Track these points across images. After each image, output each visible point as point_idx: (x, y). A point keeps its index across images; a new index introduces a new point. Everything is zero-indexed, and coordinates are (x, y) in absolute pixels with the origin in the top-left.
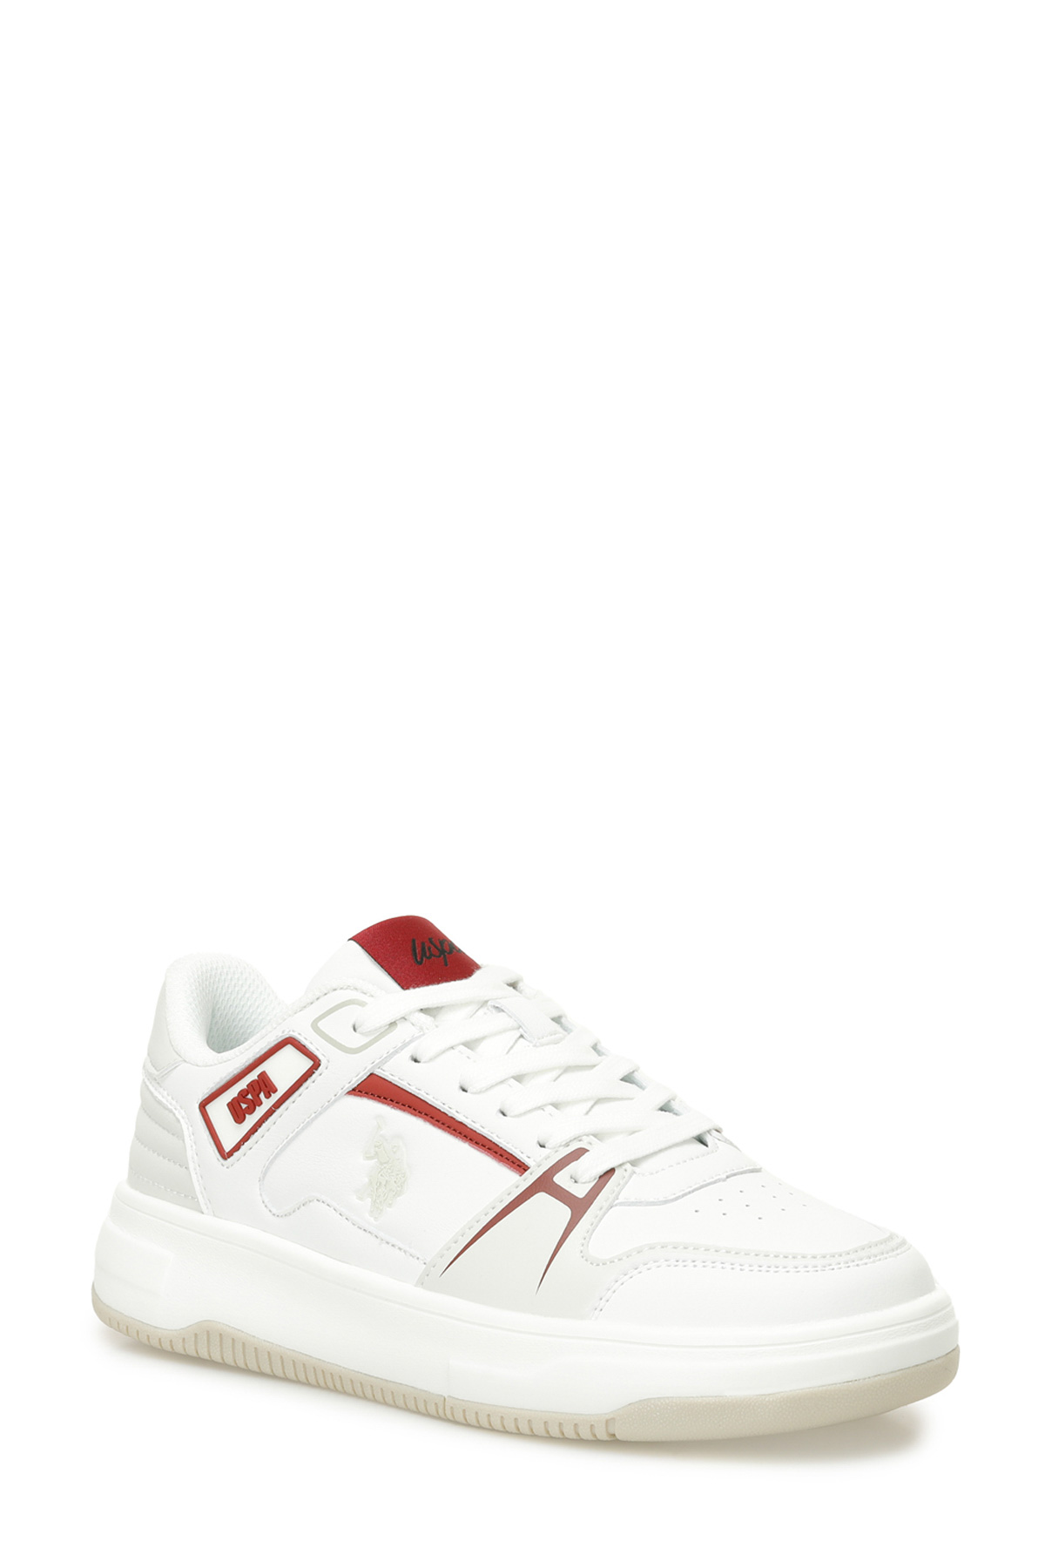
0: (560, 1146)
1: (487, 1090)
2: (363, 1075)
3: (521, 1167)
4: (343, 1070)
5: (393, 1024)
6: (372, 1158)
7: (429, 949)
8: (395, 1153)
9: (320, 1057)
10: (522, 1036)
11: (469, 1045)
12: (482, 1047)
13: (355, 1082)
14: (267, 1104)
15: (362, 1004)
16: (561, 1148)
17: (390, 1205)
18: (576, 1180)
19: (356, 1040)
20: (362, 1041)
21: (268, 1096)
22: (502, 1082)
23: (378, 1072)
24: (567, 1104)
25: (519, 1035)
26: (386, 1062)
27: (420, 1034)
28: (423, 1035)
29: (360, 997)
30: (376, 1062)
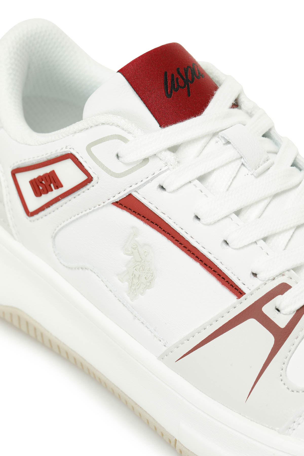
0: (268, 280)
1: (215, 223)
2: (123, 194)
3: (239, 293)
5: (146, 160)
6: (130, 255)
7: (177, 80)
9: (92, 175)
10: (243, 164)
11: (201, 179)
12: (211, 180)
13: (118, 198)
15: (124, 140)
16: (269, 281)
18: (279, 311)
19: (118, 167)
20: (124, 169)
21: (56, 188)
22: (227, 217)
23: (135, 194)
24: (273, 235)
25: (240, 164)
26: (140, 187)
27: (167, 167)
28: (168, 169)
29: (124, 134)
30: (134, 187)
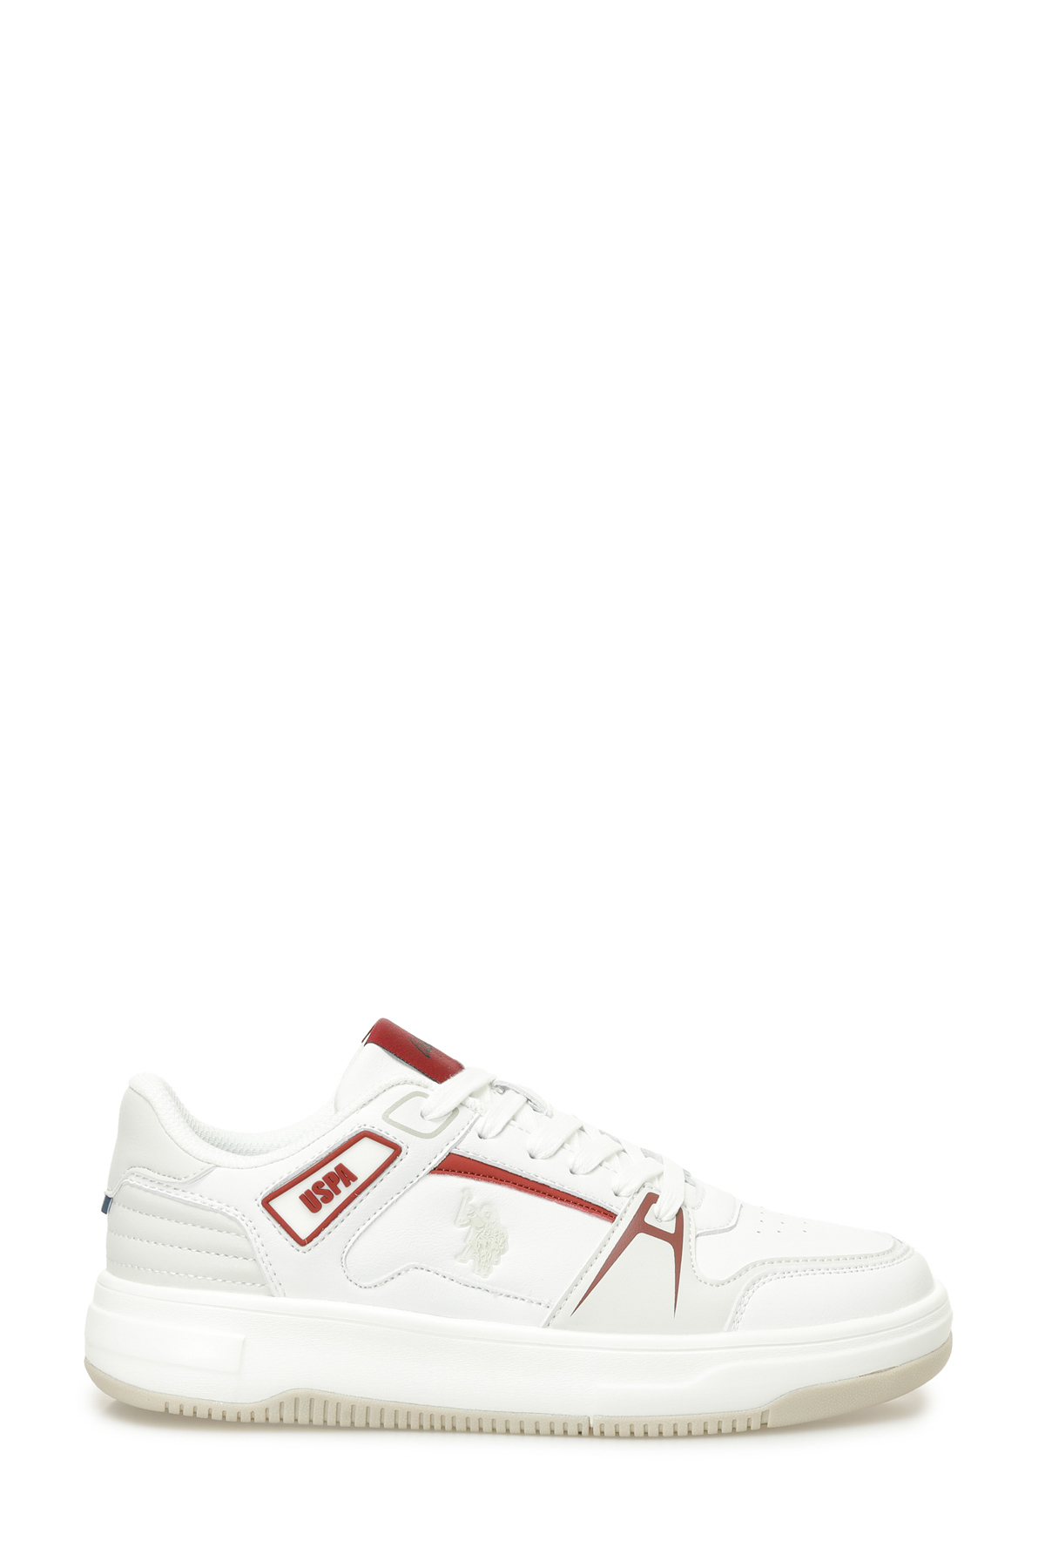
0: (633, 1194)
1: (552, 1155)
2: (441, 1156)
3: (610, 1216)
4: (422, 1153)
5: (456, 1110)
6: (467, 1225)
8: (489, 1217)
13: (435, 1163)
14: (345, 1192)
15: (425, 1095)
16: (635, 1195)
17: (497, 1263)
18: (663, 1216)
19: (430, 1127)
20: (434, 1126)
21: (347, 1184)
23: (454, 1151)
26: (459, 1142)
27: (477, 1115)
28: (480, 1116)
29: (421, 1089)
30: (452, 1144)
